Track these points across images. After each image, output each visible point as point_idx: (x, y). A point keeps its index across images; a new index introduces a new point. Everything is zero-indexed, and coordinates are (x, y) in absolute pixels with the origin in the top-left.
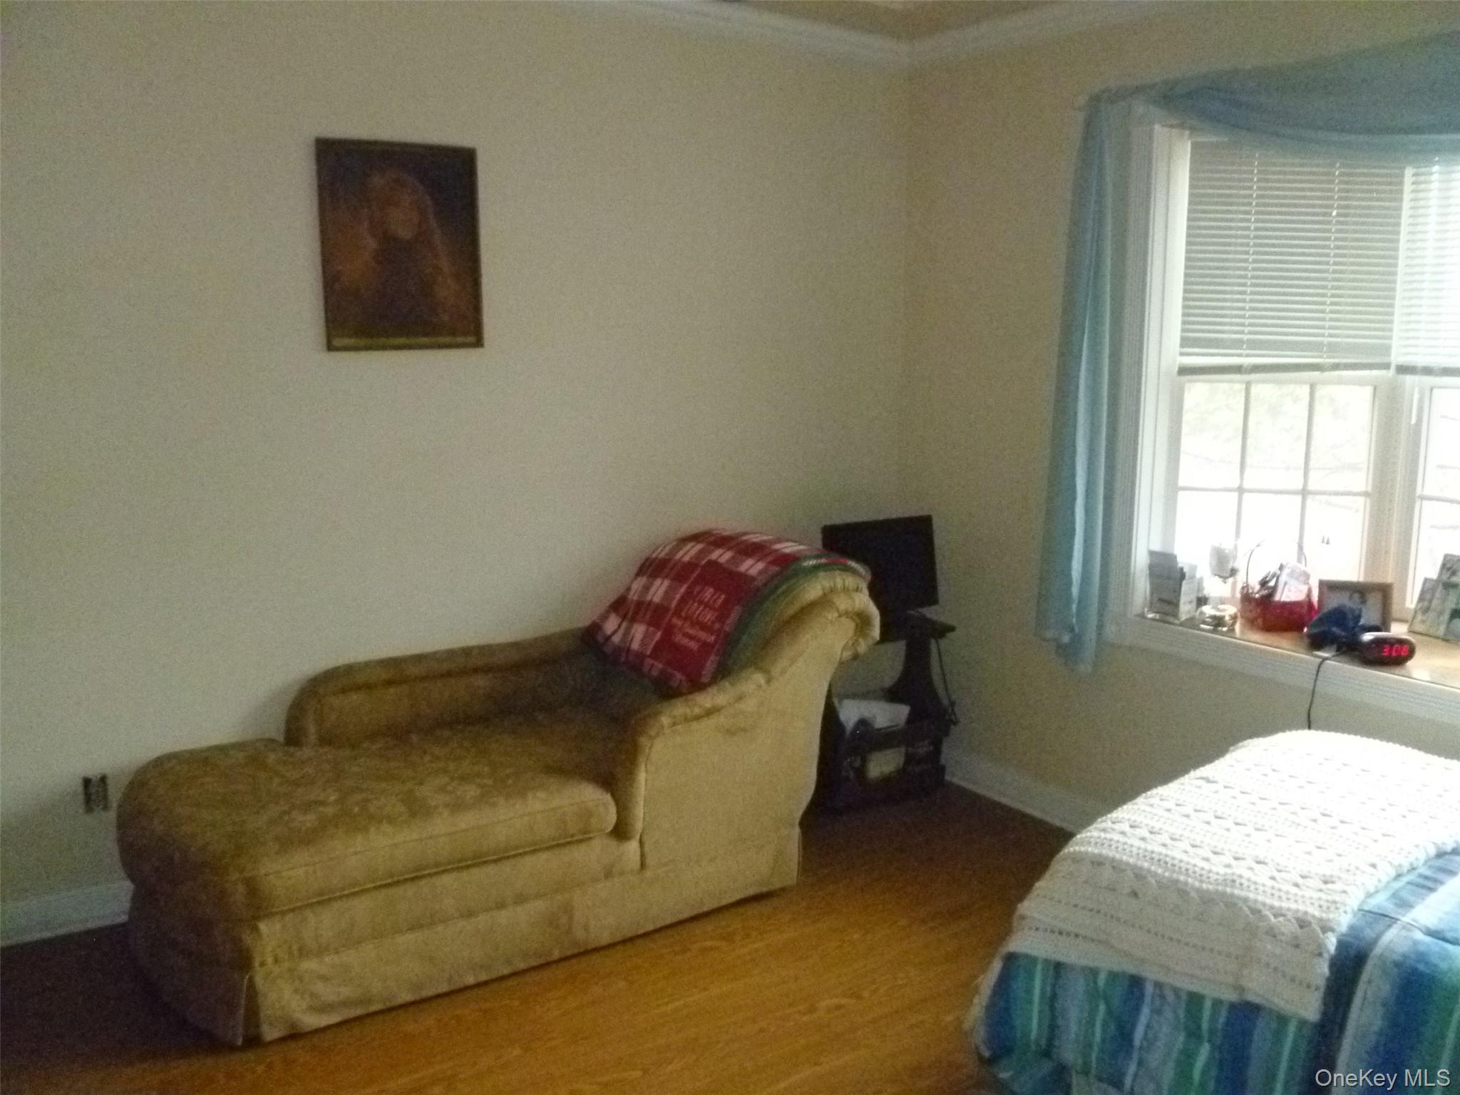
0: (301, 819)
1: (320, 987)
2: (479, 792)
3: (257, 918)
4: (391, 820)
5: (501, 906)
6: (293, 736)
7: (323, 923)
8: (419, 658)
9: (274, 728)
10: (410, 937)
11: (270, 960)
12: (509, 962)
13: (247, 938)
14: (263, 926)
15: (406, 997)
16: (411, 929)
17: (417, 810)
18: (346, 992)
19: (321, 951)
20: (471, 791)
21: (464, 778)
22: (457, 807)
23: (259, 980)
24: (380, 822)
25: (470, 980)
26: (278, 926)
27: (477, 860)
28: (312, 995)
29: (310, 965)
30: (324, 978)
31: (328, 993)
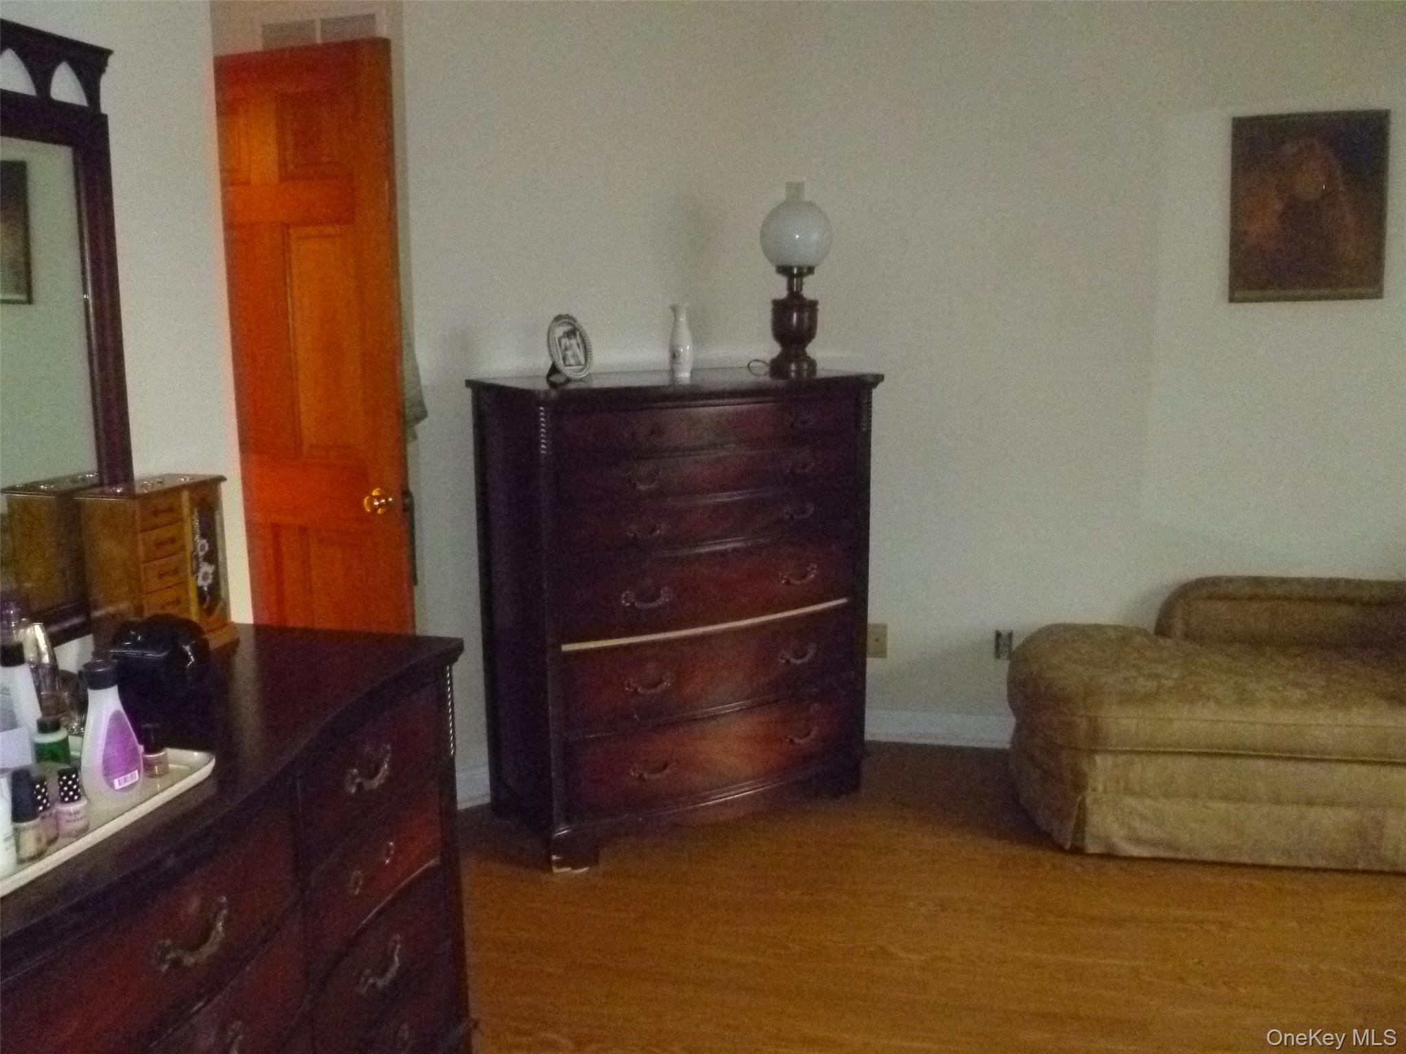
0: (1143, 683)
1: (1137, 823)
2: (1306, 697)
3: (1095, 752)
4: (1218, 702)
5: (1311, 803)
6: (1163, 629)
7: (1147, 771)
8: (1283, 581)
9: (1148, 621)
10: (1222, 805)
11: (1100, 788)
12: (1311, 857)
13: (1085, 767)
14: (1098, 759)
15: (1210, 855)
16: (1225, 798)
17: (1244, 699)
18: (1158, 833)
19: (1143, 794)
20: (1297, 694)
21: (1297, 685)
22: (1280, 704)
23: (1088, 801)
24: (1208, 698)
25: (1273, 861)
26: (1110, 763)
27: (1295, 756)
28: (1129, 827)
29: (1131, 801)
30: (1143, 818)
31: (1143, 829)
